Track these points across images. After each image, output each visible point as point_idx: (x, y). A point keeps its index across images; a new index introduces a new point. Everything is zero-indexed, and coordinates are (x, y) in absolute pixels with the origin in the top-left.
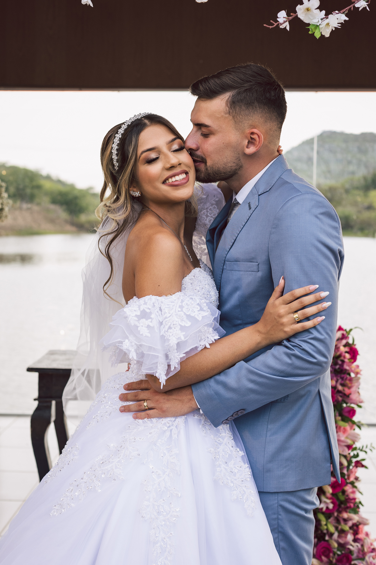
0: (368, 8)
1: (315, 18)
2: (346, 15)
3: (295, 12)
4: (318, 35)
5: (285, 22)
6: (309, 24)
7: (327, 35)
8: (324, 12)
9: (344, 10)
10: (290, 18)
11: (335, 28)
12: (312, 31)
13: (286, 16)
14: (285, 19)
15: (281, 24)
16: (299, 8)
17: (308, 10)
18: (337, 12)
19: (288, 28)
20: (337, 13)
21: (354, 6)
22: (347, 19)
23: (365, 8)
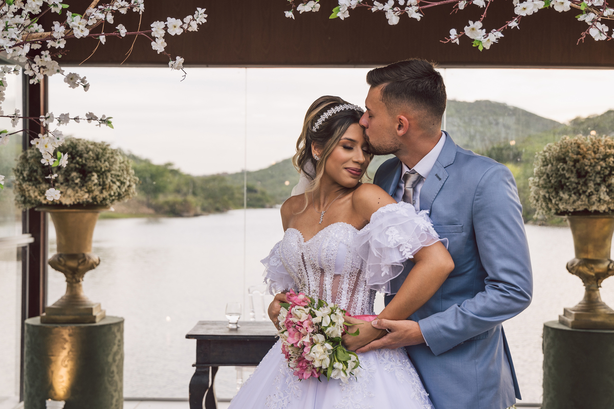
0: (518, 28)
1: (478, 35)
2: (502, 33)
3: (464, 31)
4: (481, 49)
5: (456, 38)
6: (473, 40)
7: (488, 48)
8: (484, 30)
9: (500, 29)
10: (460, 35)
11: (494, 42)
12: (475, 44)
13: (456, 34)
14: (456, 37)
15: (453, 40)
16: (466, 28)
17: (473, 29)
18: (495, 30)
19: (458, 43)
20: (495, 32)
21: (508, 26)
22: (503, 36)
23: (516, 27)
